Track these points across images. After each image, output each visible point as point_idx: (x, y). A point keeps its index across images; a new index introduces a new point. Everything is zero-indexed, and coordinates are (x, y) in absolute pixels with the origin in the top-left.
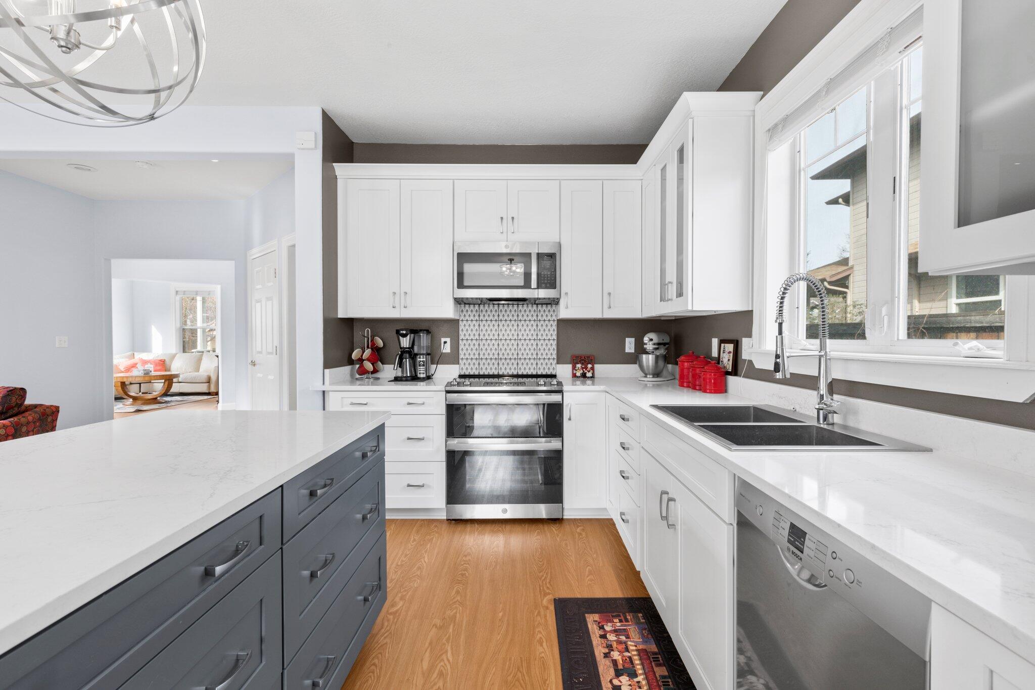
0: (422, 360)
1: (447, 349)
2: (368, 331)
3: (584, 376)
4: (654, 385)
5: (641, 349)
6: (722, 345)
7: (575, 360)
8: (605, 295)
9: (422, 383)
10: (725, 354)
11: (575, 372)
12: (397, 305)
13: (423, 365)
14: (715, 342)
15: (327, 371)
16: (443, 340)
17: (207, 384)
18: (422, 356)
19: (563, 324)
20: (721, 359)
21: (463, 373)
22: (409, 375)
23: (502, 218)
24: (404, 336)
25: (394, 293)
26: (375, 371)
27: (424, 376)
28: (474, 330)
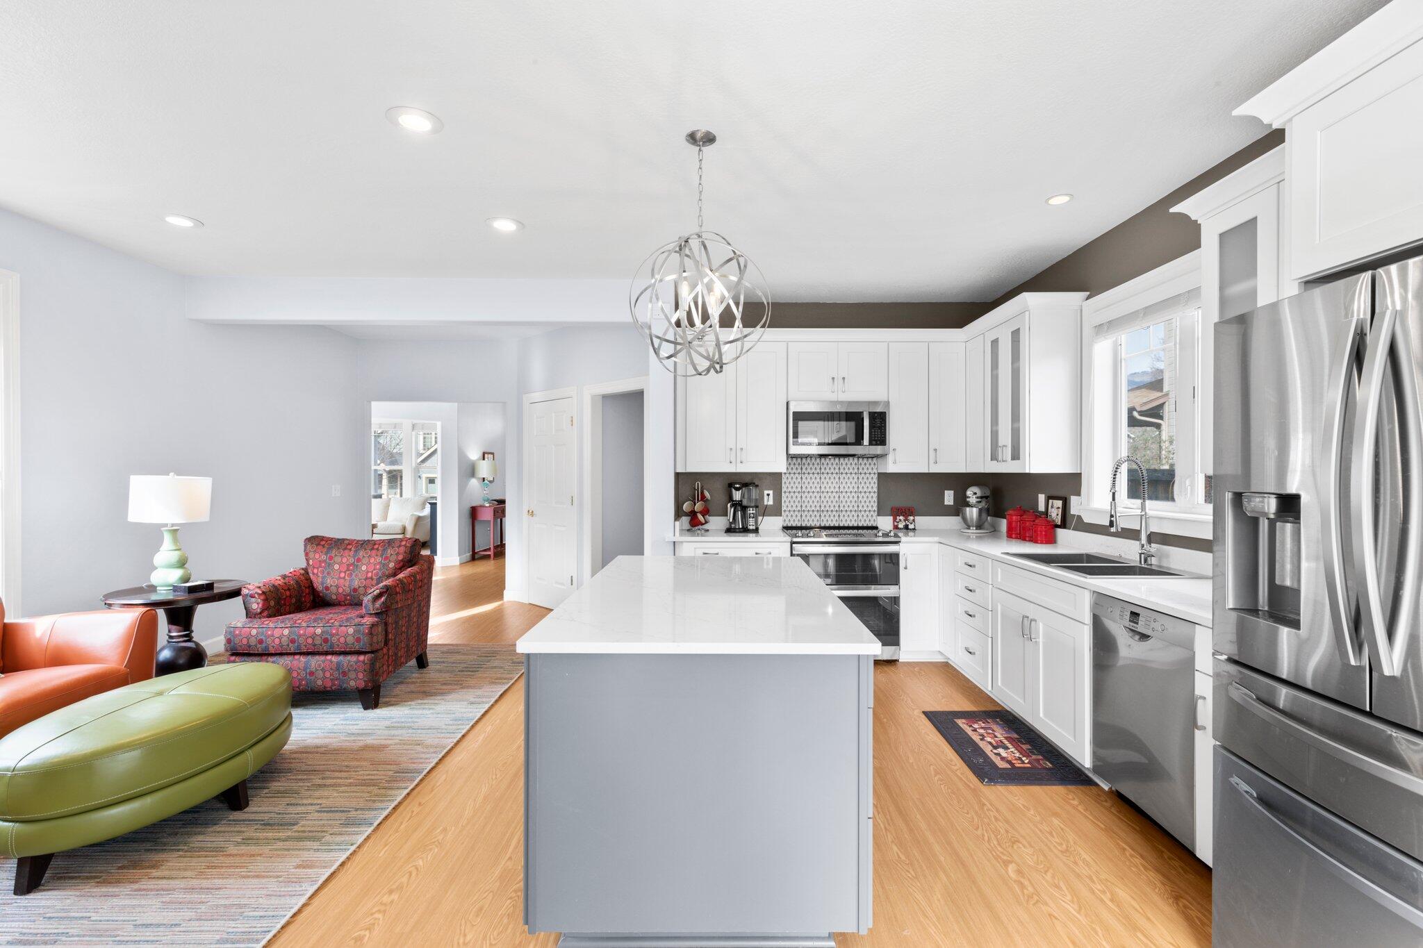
0: (751, 512)
1: (769, 501)
2: (698, 484)
3: (906, 527)
4: (976, 537)
5: (962, 502)
6: (1050, 501)
7: (896, 512)
8: (932, 452)
9: (751, 535)
10: (1053, 510)
11: (896, 524)
12: (734, 461)
13: (753, 517)
14: (1042, 498)
15: (677, 523)
16: (766, 492)
18: (751, 509)
19: (884, 478)
20: (1049, 514)
21: (785, 525)
22: (741, 527)
23: (833, 378)
24: (737, 489)
25: (731, 449)
26: (706, 522)
27: (754, 528)
28: (797, 482)
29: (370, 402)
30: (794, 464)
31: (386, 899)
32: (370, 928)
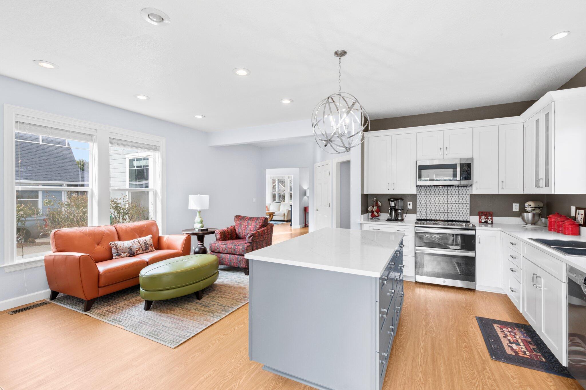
0: (400, 212)
1: (410, 207)
2: (375, 199)
3: (486, 222)
4: (532, 229)
5: (523, 210)
6: (578, 210)
7: (480, 214)
8: (500, 183)
9: (400, 222)
10: (579, 215)
11: (480, 220)
12: (390, 189)
13: (400, 214)
14: (573, 208)
15: (362, 215)
16: (408, 203)
17: (283, 217)
18: (399, 210)
19: (473, 197)
20: (577, 218)
21: (418, 218)
22: (394, 218)
23: (441, 148)
24: (392, 201)
25: (389, 183)
26: (378, 216)
27: (401, 219)
28: (424, 198)
29: (265, 169)
30: (423, 190)
31: (222, 337)
32: (213, 344)
